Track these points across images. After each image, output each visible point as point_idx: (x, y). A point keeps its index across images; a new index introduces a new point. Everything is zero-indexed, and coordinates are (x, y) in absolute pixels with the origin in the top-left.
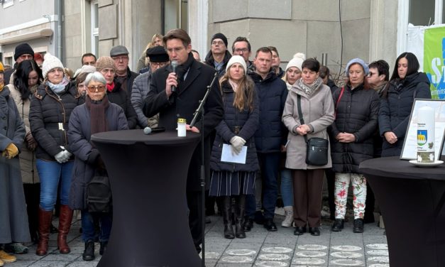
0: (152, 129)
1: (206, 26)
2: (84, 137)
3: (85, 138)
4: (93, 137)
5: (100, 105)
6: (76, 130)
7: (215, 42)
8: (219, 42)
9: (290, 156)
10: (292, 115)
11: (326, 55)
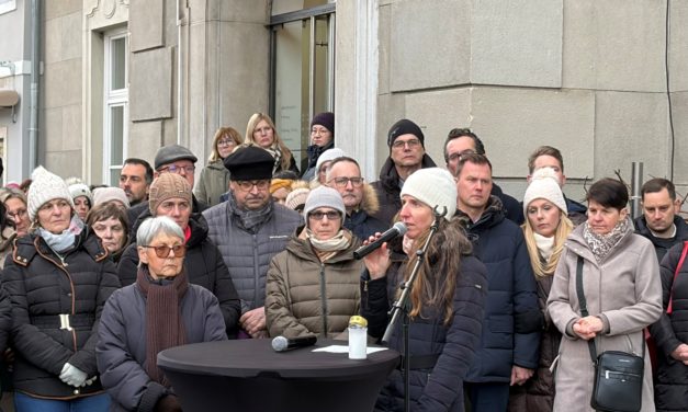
0: (290, 341)
1: (373, 99)
2: (131, 356)
3: (134, 359)
4: (162, 358)
5: (169, 287)
6: (115, 341)
7: (402, 143)
8: (410, 141)
9: (562, 390)
10: (567, 300)
11: (641, 165)
